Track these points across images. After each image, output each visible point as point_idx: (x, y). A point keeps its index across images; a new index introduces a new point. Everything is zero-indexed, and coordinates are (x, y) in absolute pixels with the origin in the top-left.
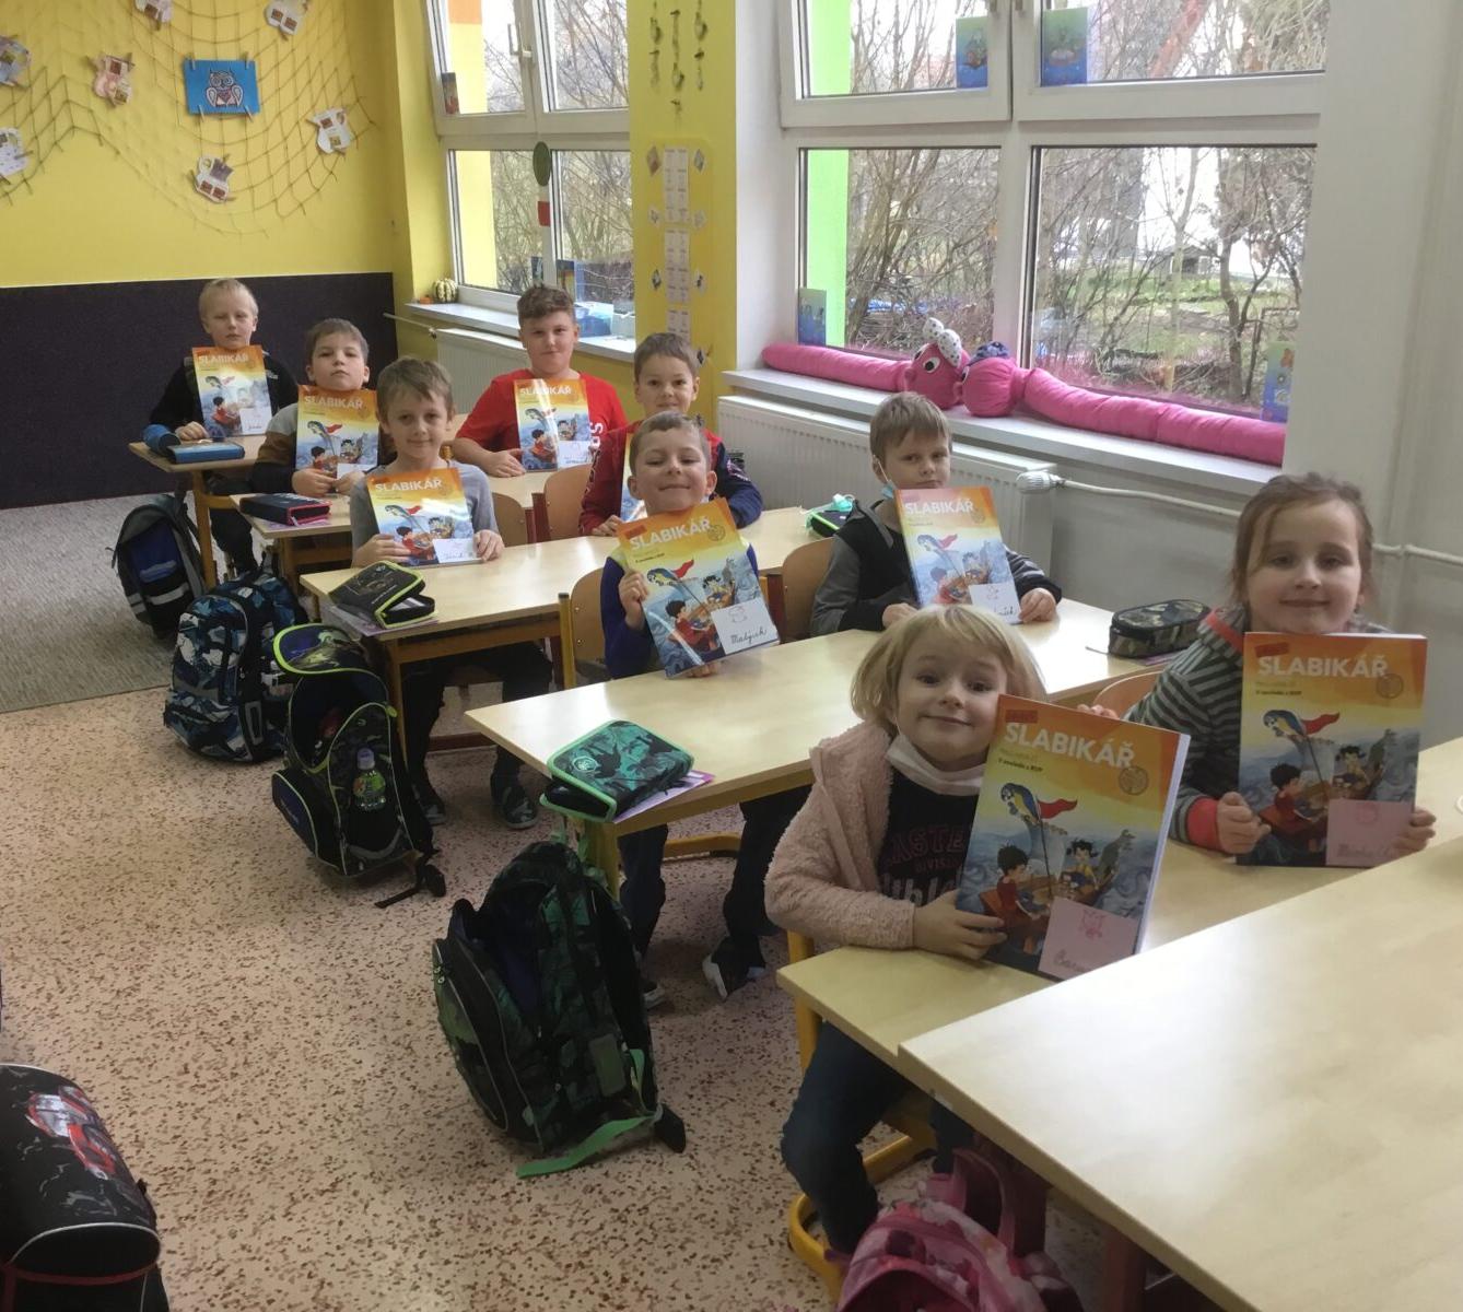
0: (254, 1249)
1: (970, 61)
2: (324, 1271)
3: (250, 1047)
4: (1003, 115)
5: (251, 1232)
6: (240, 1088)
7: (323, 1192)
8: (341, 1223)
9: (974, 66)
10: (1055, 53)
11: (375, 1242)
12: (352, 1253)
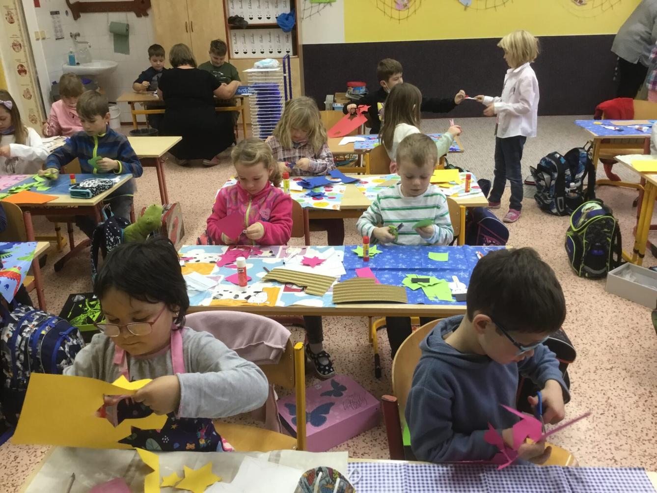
0: (584, 379)
2: (609, 394)
3: (578, 315)
5: (582, 373)
6: (575, 328)
7: (608, 369)
8: (615, 381)
11: (628, 392)
12: (619, 392)
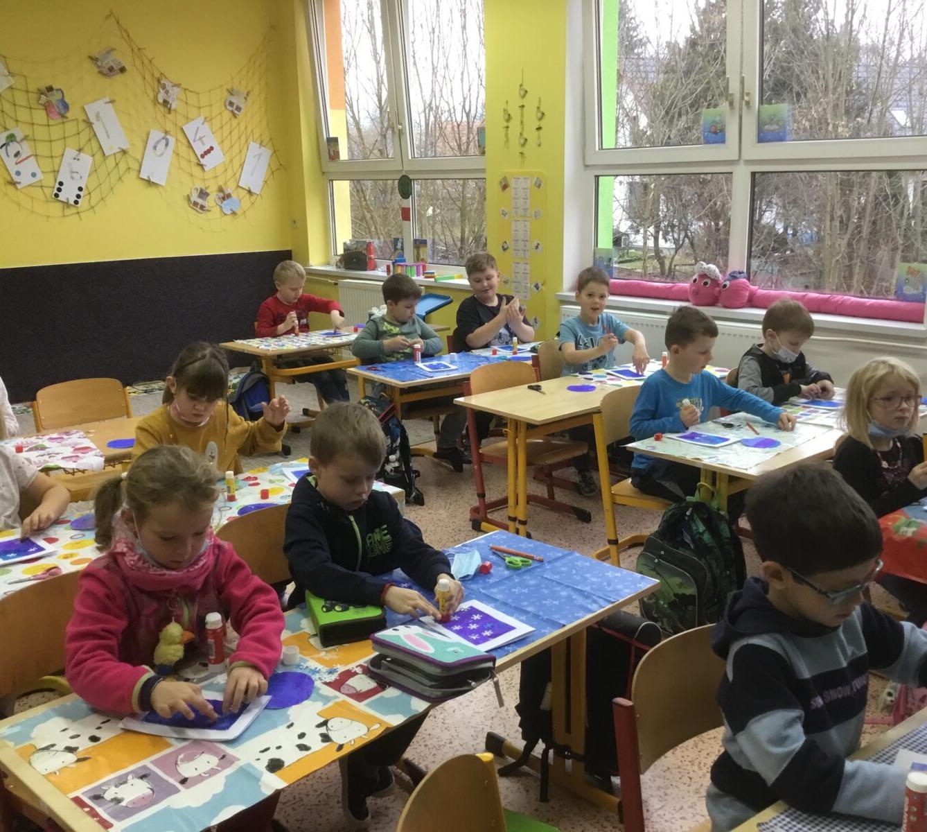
1: (713, 130)
4: (736, 158)
9: (715, 133)
10: (767, 127)
